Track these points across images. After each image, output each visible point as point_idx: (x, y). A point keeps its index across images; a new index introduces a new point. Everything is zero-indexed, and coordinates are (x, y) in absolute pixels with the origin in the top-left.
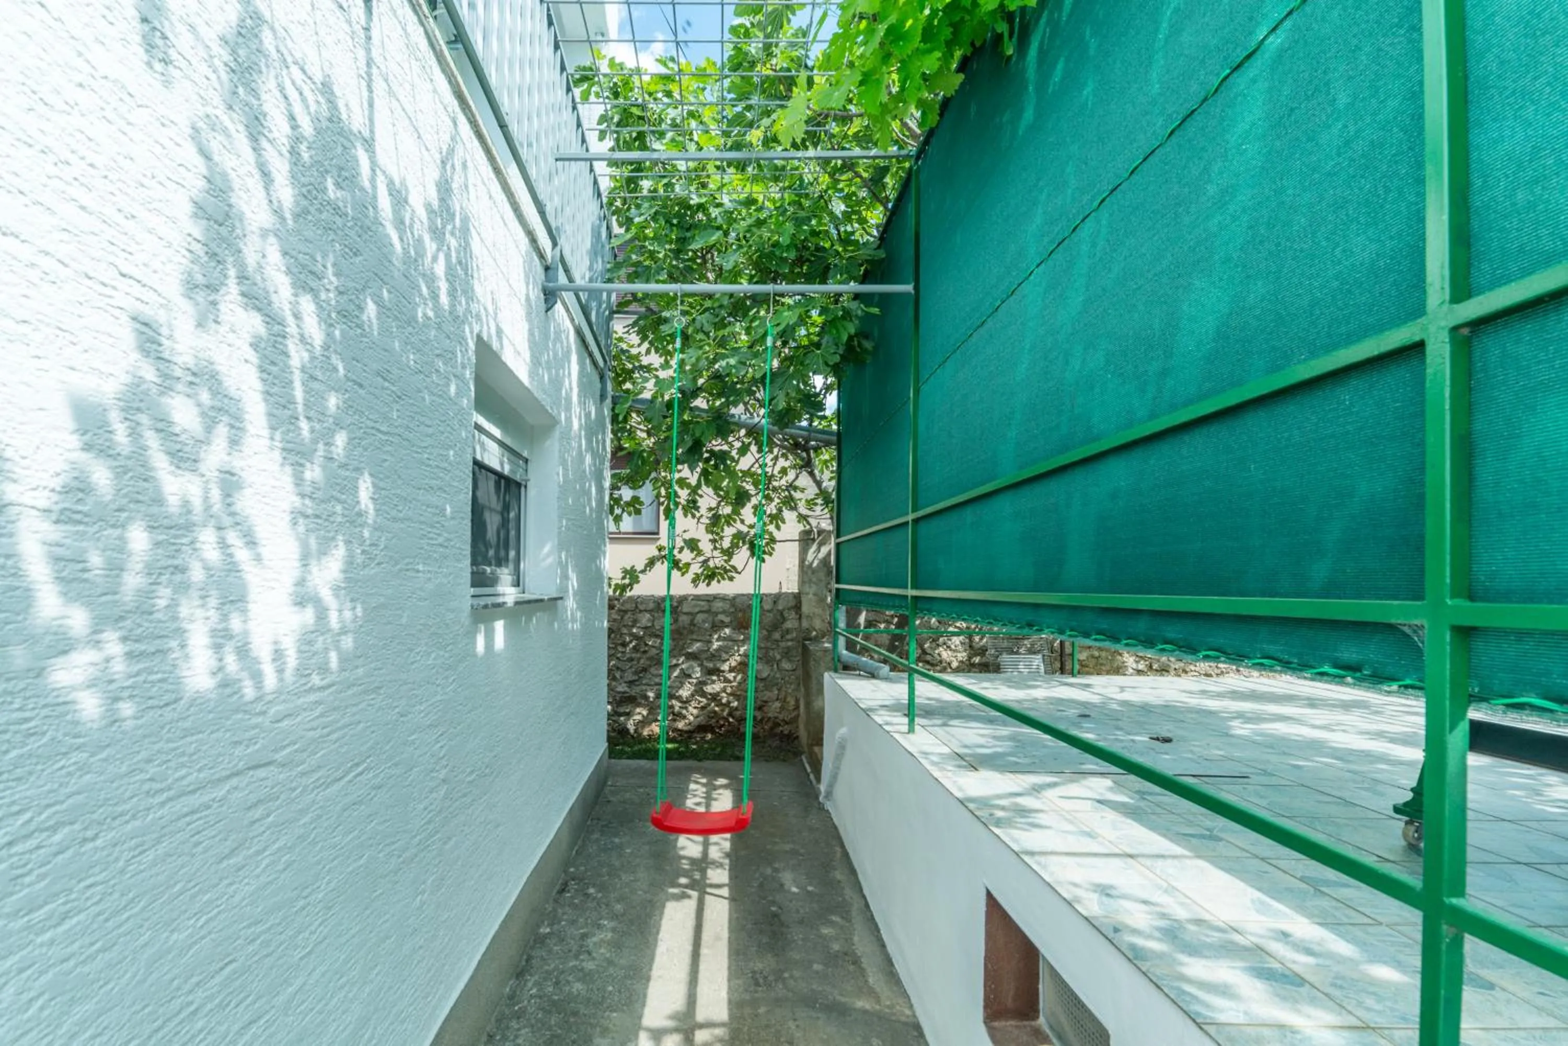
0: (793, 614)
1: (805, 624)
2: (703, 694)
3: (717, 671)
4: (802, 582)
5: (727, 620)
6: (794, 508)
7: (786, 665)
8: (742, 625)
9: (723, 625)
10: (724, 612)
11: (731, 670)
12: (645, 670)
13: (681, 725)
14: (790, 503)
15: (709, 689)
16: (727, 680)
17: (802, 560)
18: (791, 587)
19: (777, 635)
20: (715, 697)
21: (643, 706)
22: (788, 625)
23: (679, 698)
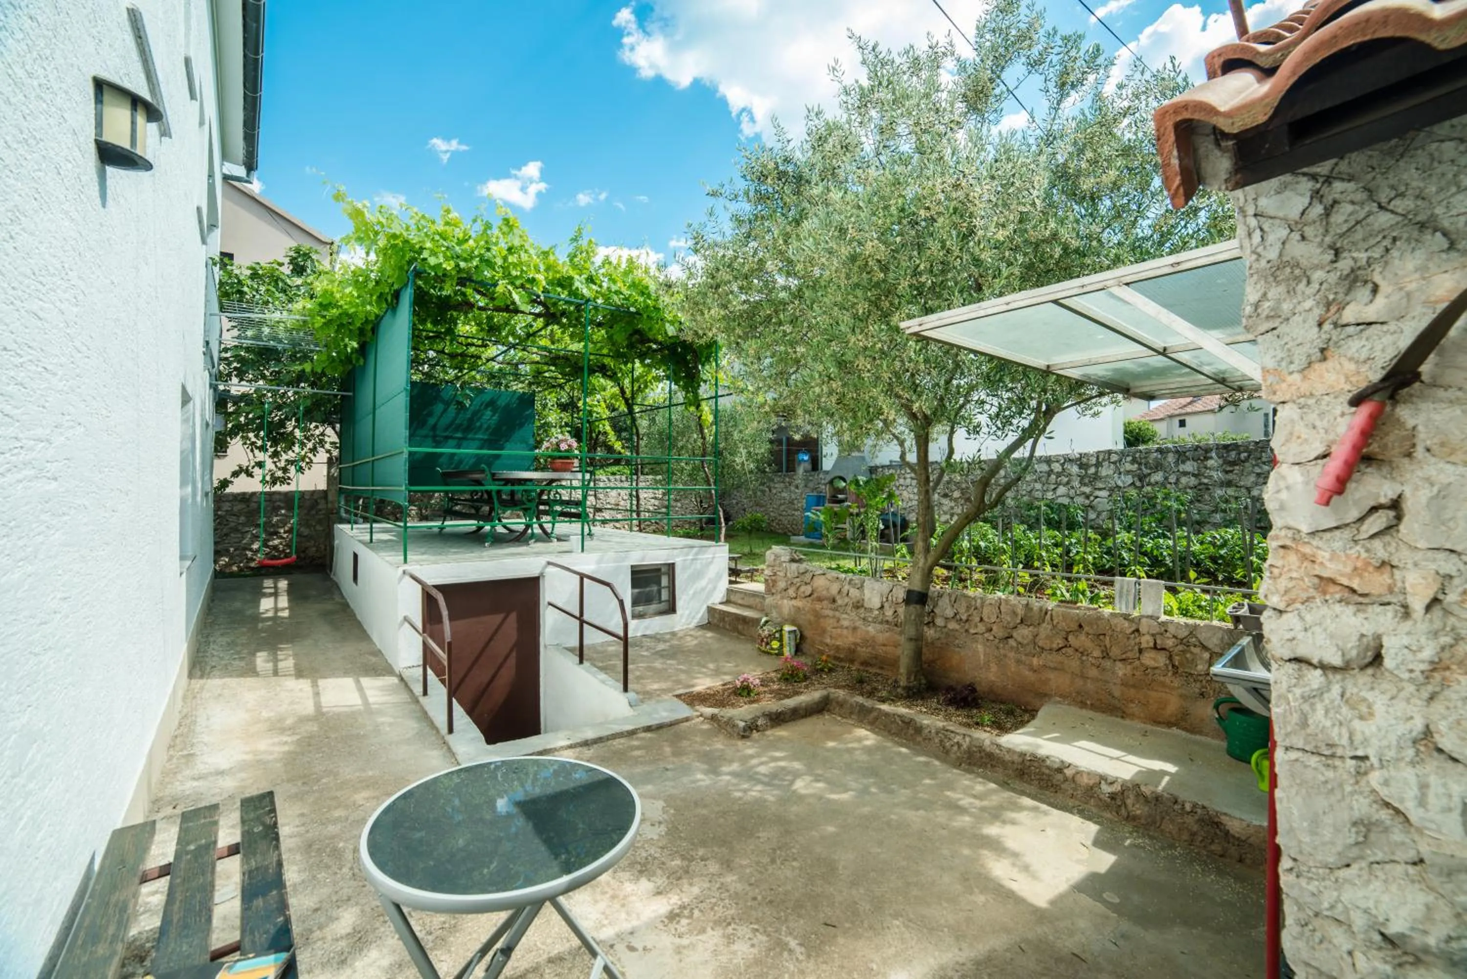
0: (323, 501)
1: (330, 505)
2: (268, 547)
3: (276, 533)
4: (328, 485)
5: (282, 505)
6: (323, 447)
7: (319, 528)
8: (290, 508)
9: (280, 508)
10: (280, 501)
11: (285, 532)
12: (226, 535)
13: (253, 565)
14: (322, 443)
15: (271, 543)
16: (282, 538)
17: (329, 472)
18: (322, 486)
19: (313, 512)
20: (275, 548)
21: (226, 556)
22: (320, 507)
23: (251, 550)
